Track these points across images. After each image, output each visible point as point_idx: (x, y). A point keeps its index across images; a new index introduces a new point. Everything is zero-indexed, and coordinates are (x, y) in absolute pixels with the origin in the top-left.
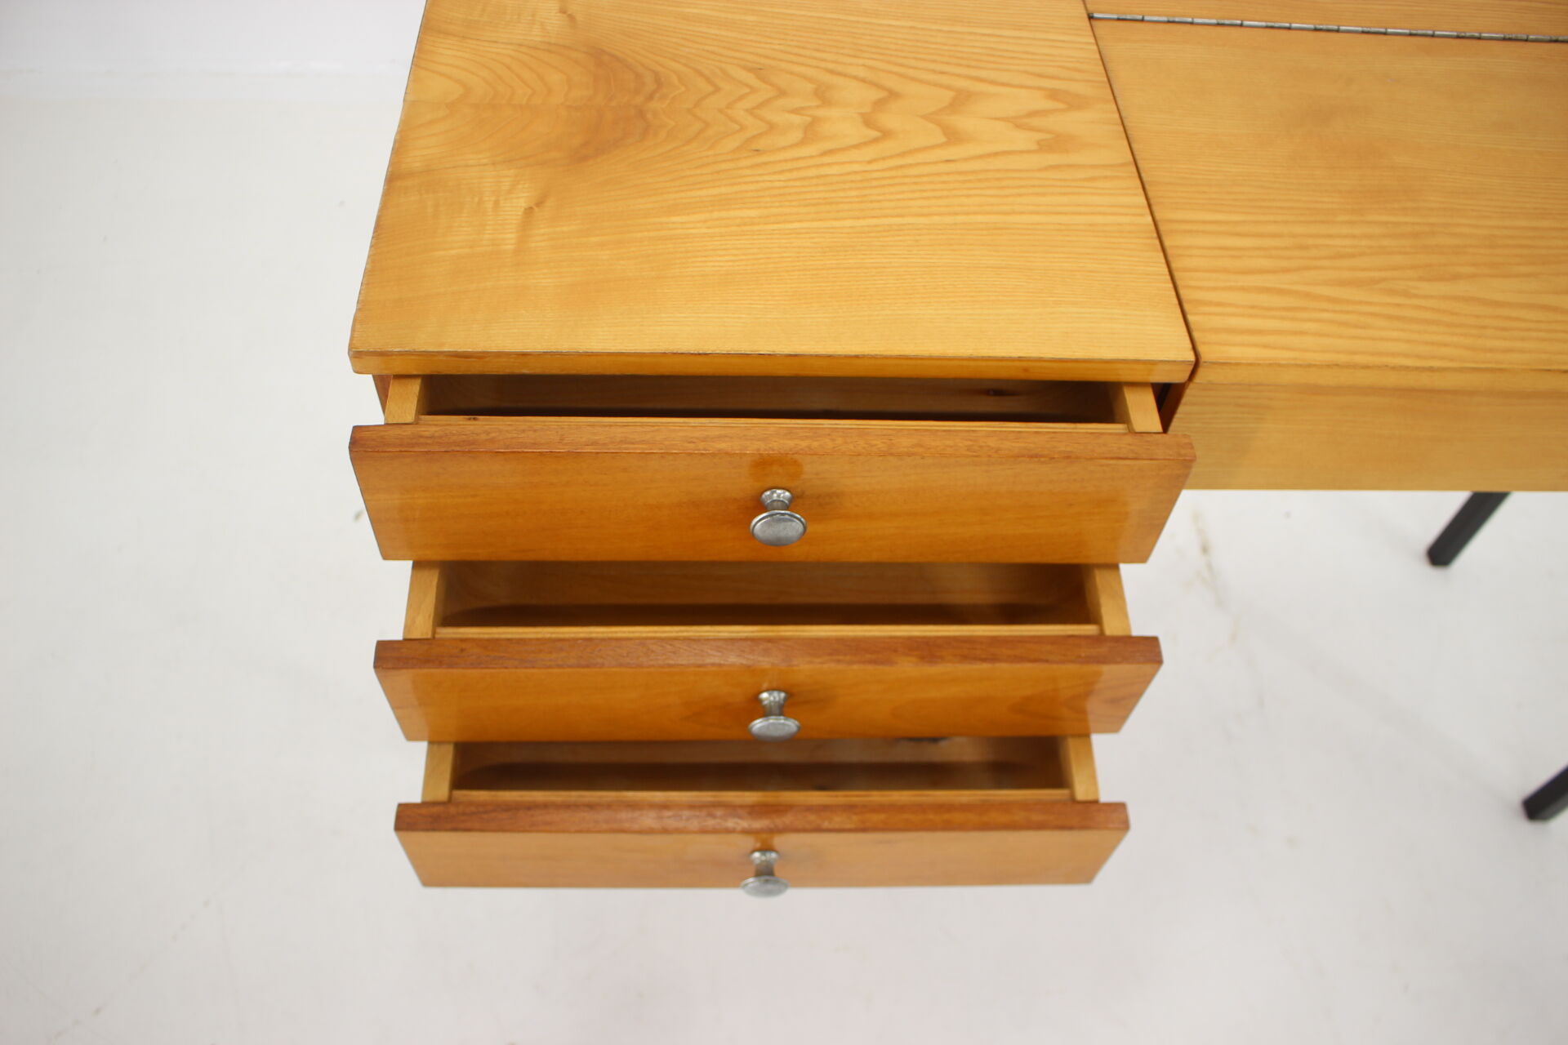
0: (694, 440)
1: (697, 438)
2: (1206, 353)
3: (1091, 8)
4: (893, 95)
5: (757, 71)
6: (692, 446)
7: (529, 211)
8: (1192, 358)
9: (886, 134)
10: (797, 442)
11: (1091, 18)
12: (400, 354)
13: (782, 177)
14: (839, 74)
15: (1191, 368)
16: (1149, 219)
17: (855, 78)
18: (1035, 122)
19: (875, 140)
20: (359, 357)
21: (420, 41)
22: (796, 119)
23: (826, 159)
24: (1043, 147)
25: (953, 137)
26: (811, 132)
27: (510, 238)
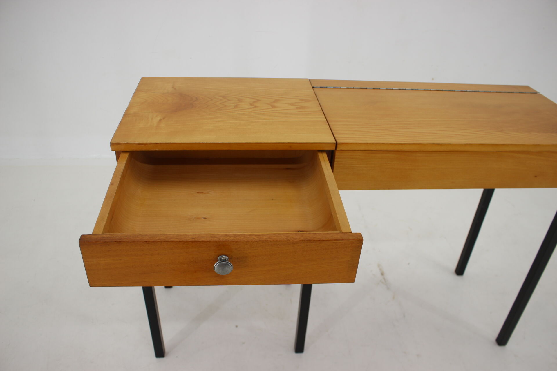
0: (194, 238)
1: (196, 237)
2: (338, 141)
3: (313, 86)
4: (258, 100)
5: (223, 97)
6: (194, 239)
7: (160, 120)
8: (335, 142)
9: (256, 107)
10: (228, 238)
11: (313, 87)
12: (124, 144)
13: (228, 114)
14: (245, 97)
15: (335, 145)
16: (326, 120)
17: (249, 98)
18: (296, 104)
19: (253, 108)
20: (112, 144)
21: (135, 93)
22: (233, 105)
23: (239, 111)
24: (297, 108)
25: (274, 107)
26: (236, 107)
27: (155, 125)
